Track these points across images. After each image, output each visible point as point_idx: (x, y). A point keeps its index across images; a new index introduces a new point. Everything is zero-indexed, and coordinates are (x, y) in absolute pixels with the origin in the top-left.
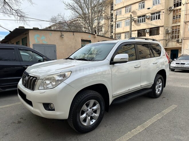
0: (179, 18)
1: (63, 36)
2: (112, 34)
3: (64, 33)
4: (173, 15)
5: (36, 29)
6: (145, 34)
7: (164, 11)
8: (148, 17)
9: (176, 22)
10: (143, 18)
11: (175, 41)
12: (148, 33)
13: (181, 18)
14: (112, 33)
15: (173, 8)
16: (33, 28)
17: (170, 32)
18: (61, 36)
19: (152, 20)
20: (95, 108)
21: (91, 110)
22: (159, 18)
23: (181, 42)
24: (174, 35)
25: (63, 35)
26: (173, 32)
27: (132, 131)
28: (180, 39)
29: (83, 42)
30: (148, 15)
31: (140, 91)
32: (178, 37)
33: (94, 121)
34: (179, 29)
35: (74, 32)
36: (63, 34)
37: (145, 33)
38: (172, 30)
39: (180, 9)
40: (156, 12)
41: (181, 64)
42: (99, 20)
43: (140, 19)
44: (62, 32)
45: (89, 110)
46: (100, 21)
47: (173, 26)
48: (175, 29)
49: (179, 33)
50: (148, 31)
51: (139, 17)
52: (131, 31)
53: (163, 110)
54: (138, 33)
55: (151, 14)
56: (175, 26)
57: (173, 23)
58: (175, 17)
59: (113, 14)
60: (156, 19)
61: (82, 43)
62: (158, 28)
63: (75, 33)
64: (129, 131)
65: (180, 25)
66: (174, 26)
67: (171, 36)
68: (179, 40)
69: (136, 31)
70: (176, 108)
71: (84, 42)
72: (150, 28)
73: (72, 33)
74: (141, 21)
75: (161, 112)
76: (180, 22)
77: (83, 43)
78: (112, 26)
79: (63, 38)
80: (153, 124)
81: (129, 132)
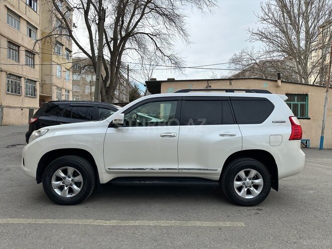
5: (171, 81)
16: (168, 79)
25: (210, 86)
35: (232, 79)
44: (209, 82)
63: (233, 82)
73: (228, 82)
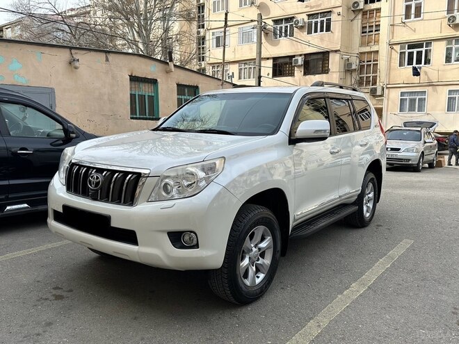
0: (377, 32)
1: (77, 64)
2: (203, 63)
3: (79, 55)
4: (362, 24)
6: (292, 70)
7: (340, 10)
8: (300, 25)
9: (368, 44)
10: (288, 25)
11: (366, 91)
12: (299, 66)
13: (380, 32)
14: (203, 60)
15: (361, 6)
17: (354, 67)
18: (72, 62)
19: (309, 32)
20: (263, 245)
21: (257, 249)
22: (328, 29)
23: (382, 96)
24: (365, 75)
25: (78, 60)
26: (362, 67)
27: (345, 293)
28: (379, 86)
29: (133, 83)
30: (299, 17)
31: (335, 210)
32: (374, 83)
33: (262, 276)
34: (377, 61)
35: (109, 52)
36: (76, 57)
37: (292, 67)
38: (360, 62)
39: (379, 10)
40: (321, 13)
41: (392, 149)
42: (169, 20)
43: (279, 26)
44: (73, 51)
45: (254, 249)
46: (170, 23)
47: (361, 53)
48: (368, 62)
49: (375, 71)
50: (300, 61)
51: (276, 22)
52: (261, 59)
53: (389, 251)
54: (275, 66)
55: (309, 16)
56: (368, 53)
57: (362, 44)
58: (368, 30)
59: (203, 7)
60: (322, 31)
61: (131, 85)
62: (324, 55)
63: (111, 57)
64: (338, 294)
65: (378, 52)
66: (365, 53)
67: (358, 78)
68: (376, 89)
69: (268, 59)
70: (412, 245)
71: (136, 83)
72: (305, 55)
73: (103, 56)
74: (281, 32)
75: (385, 255)
76: (377, 42)
77: (133, 86)
78: (201, 40)
79: (76, 68)
80: (379, 278)
81: (339, 296)
